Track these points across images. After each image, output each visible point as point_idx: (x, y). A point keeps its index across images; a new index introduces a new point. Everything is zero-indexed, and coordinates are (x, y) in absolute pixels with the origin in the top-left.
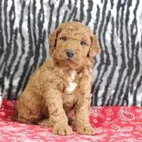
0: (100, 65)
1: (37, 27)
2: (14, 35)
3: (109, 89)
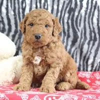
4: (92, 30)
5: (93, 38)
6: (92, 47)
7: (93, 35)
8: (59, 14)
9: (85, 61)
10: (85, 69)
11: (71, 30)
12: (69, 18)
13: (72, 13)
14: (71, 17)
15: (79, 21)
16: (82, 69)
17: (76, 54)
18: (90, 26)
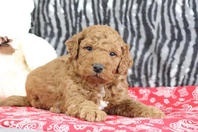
0: (171, 42)
1: (101, 7)
2: (79, 18)
3: (182, 67)
4: (174, 24)
5: (176, 37)
6: (175, 51)
7: (176, 31)
8: (124, 6)
9: (166, 72)
10: (167, 83)
11: (142, 27)
12: (138, 10)
13: (143, 2)
14: (141, 8)
15: (153, 13)
16: (161, 84)
17: (152, 63)
18: (170, 20)
